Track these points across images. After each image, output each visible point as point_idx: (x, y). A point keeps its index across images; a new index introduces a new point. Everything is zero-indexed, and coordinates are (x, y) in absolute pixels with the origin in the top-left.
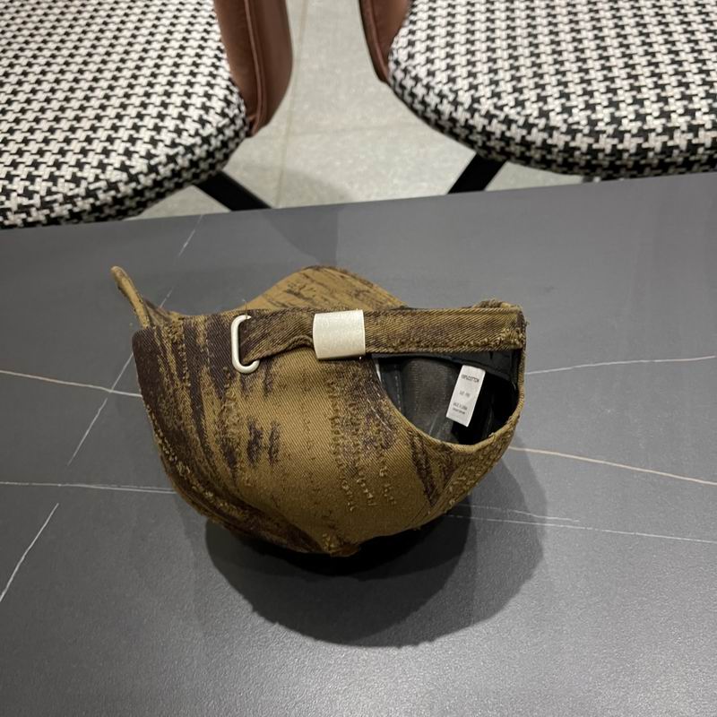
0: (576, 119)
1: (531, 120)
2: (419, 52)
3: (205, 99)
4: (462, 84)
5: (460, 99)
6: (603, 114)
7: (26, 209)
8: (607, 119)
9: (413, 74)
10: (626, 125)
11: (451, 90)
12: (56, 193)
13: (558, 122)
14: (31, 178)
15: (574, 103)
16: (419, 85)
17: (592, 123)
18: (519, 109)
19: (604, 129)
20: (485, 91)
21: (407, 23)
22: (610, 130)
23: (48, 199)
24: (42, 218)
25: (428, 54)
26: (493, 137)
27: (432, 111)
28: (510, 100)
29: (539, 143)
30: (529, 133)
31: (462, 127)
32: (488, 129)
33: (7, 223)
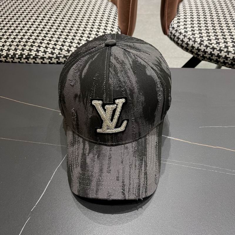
1: (222, 49)
2: (181, 25)
4: (197, 36)
5: (196, 40)
7: (51, 58)
9: (179, 32)
12: (62, 54)
13: (231, 50)
14: (54, 48)
16: (181, 35)
18: (218, 45)
20: (205, 38)
21: (177, 16)
23: (58, 56)
24: (55, 62)
25: (185, 26)
27: (185, 44)
28: (215, 42)
29: (223, 56)
30: (221, 53)
31: (196, 49)
32: (206, 50)
33: (44, 62)
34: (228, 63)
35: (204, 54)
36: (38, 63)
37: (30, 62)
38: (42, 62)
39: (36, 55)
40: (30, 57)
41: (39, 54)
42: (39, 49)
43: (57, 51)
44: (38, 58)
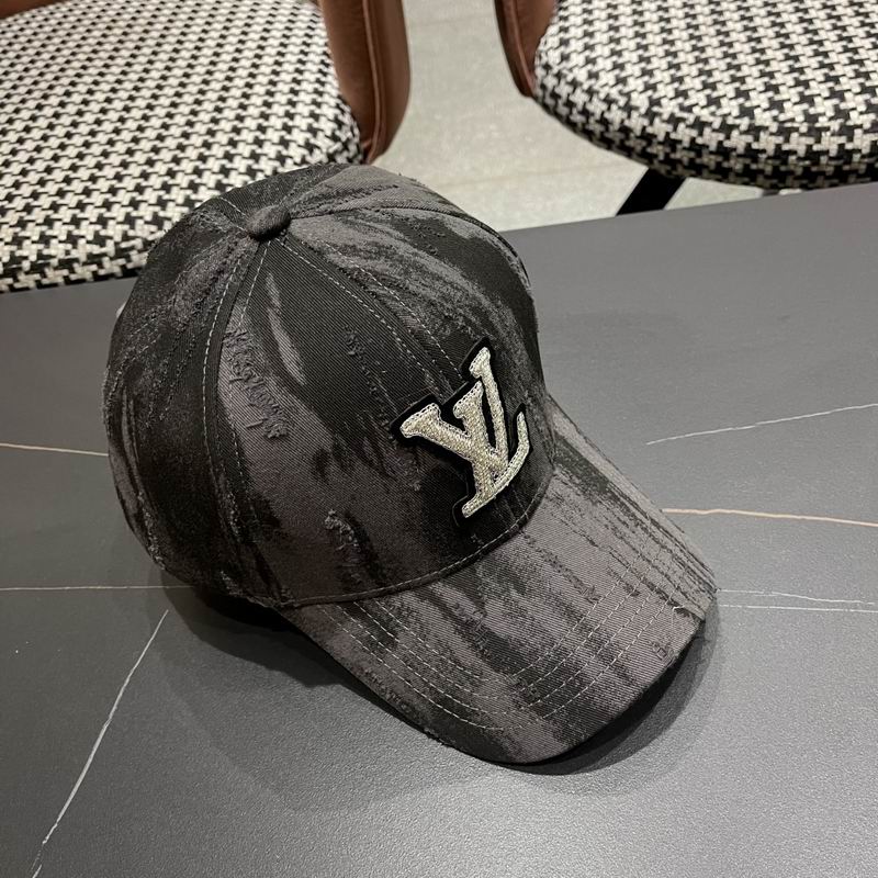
0: (789, 115)
1: (730, 121)
2: (575, 51)
3: (311, 120)
4: (635, 84)
5: (633, 103)
6: (825, 107)
7: (96, 260)
8: (831, 113)
9: (570, 78)
10: (855, 119)
11: (621, 93)
12: (134, 238)
13: (765, 120)
14: (102, 221)
15: (785, 97)
16: (578, 91)
17: (811, 119)
18: (713, 108)
19: (826, 125)
20: (666, 91)
21: (556, 19)
22: (835, 125)
23: (124, 245)
24: (117, 270)
25: (587, 53)
26: (679, 147)
27: (597, 121)
28: (701, 98)
29: (741, 150)
30: (728, 138)
31: (637, 137)
32: (673, 136)
33: (73, 277)
34: (761, 172)
35: (668, 150)
36: (55, 285)
37: (25, 285)
38: (66, 279)
39: (40, 256)
40: (20, 269)
41: (52, 251)
42: (49, 233)
43: (115, 231)
44: (48, 265)
